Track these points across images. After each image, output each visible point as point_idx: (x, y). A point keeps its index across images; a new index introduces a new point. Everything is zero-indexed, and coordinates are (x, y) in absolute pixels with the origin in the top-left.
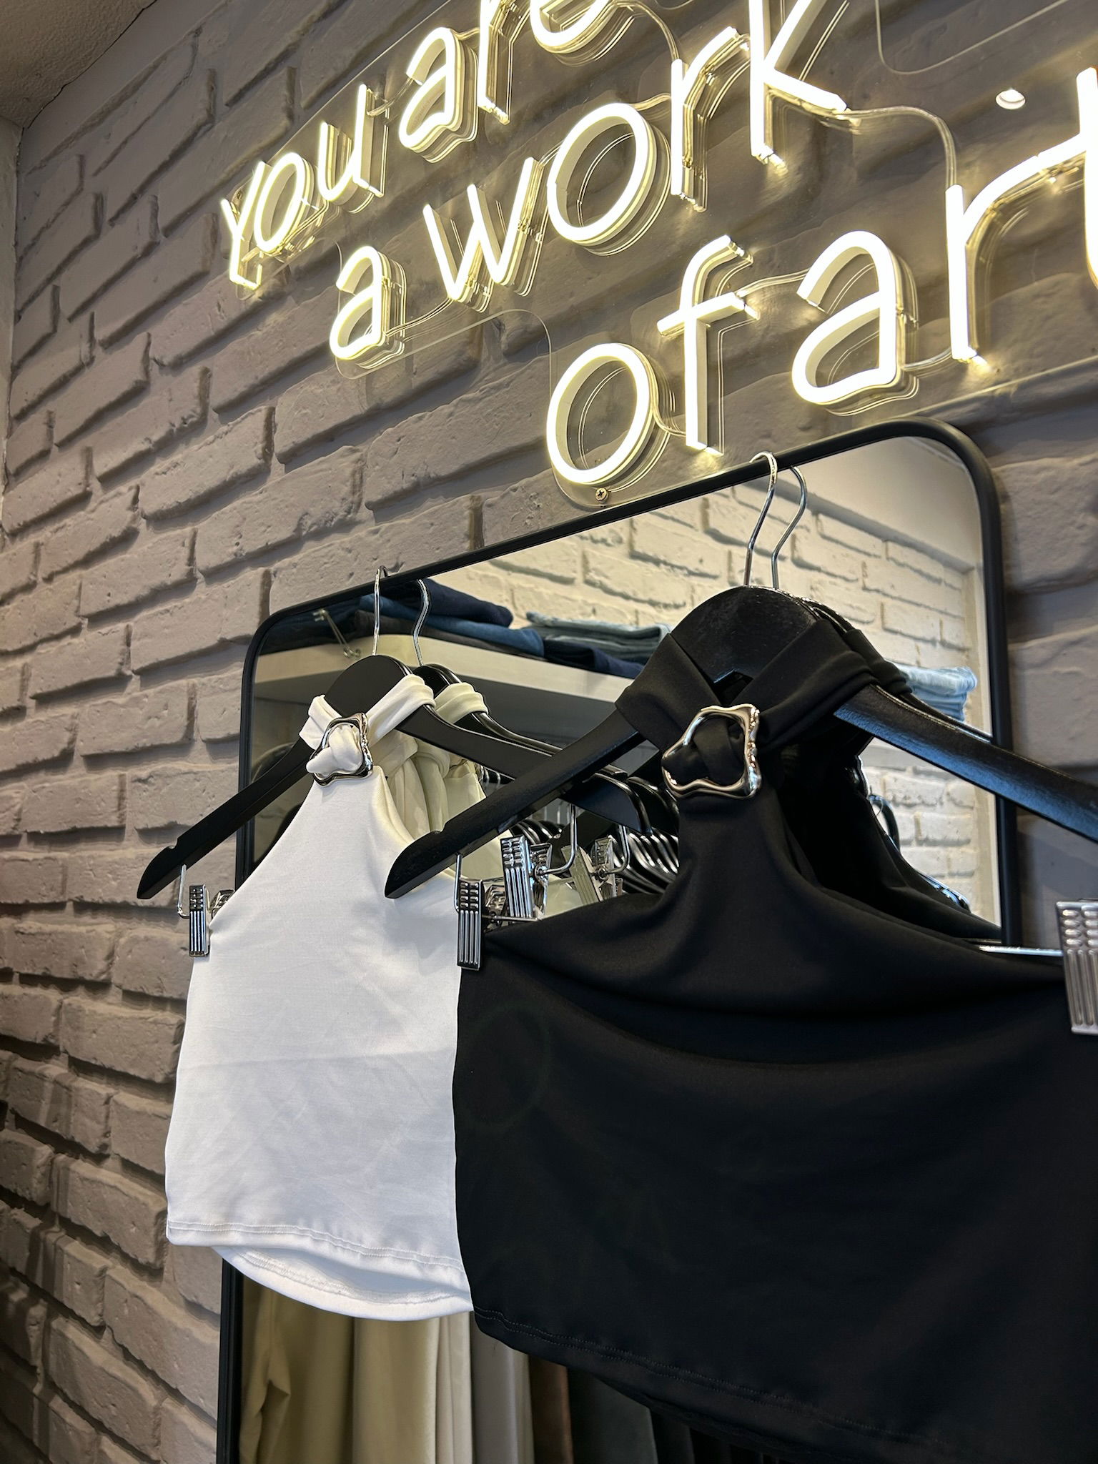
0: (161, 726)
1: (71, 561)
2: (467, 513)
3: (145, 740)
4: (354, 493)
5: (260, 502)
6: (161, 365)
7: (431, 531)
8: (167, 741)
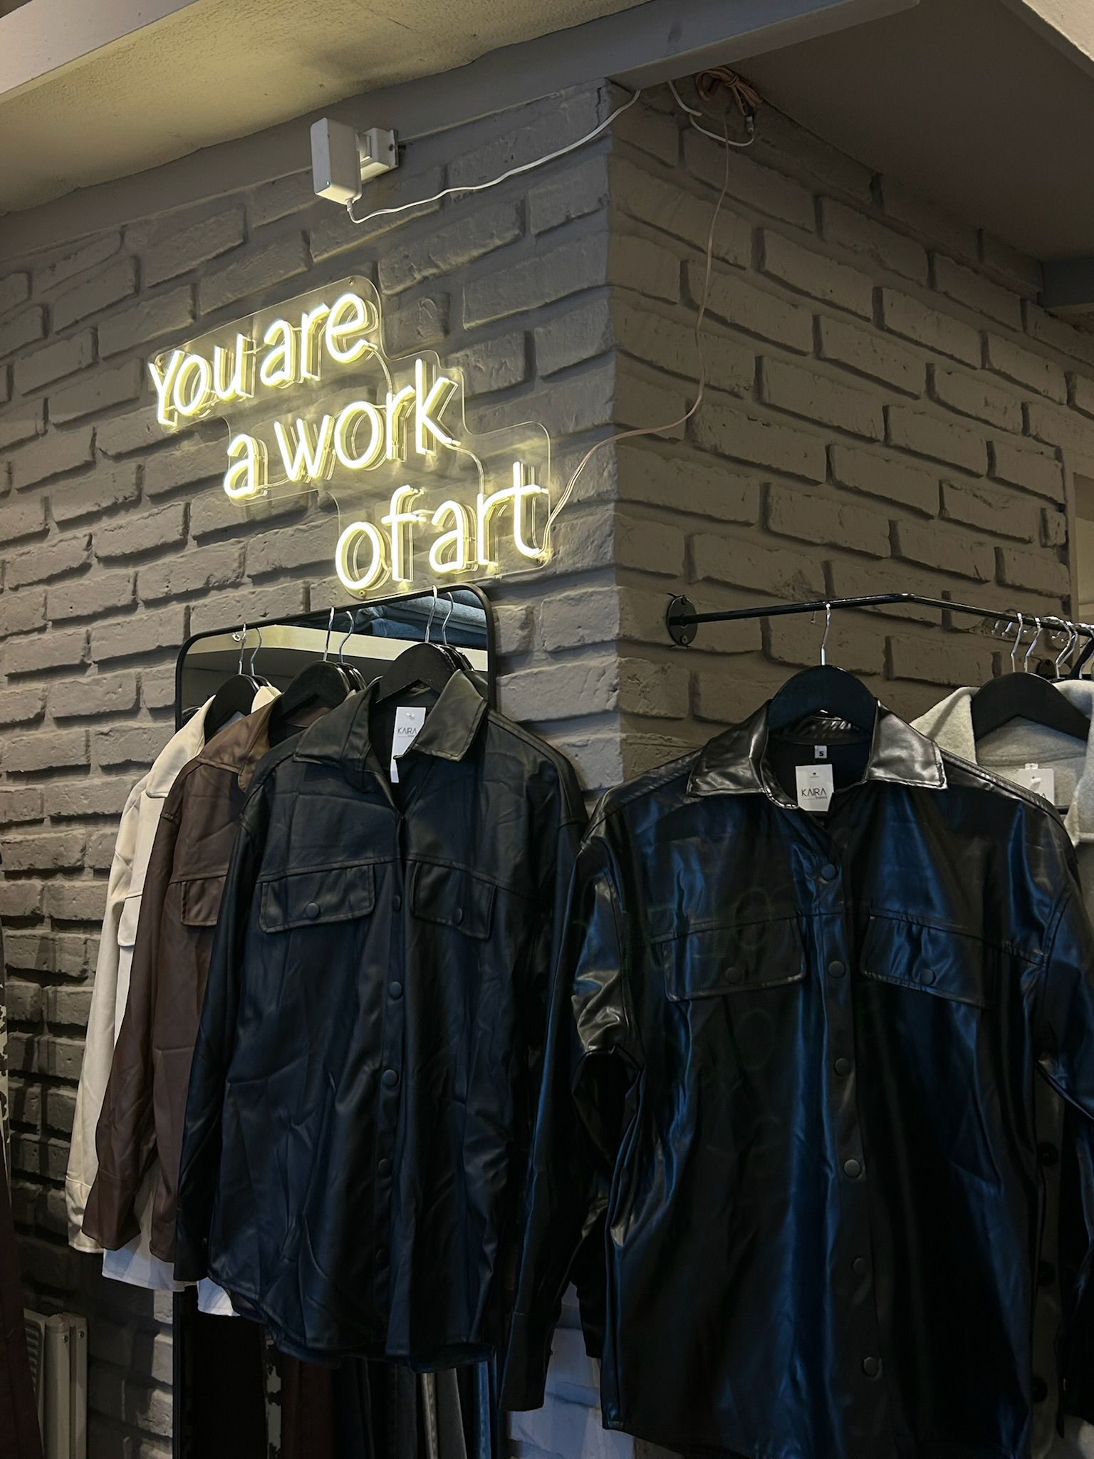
0: (117, 699)
1: (35, 579)
2: (302, 590)
3: (105, 708)
4: (240, 567)
5: (181, 563)
6: (105, 453)
7: (283, 598)
8: (121, 708)
